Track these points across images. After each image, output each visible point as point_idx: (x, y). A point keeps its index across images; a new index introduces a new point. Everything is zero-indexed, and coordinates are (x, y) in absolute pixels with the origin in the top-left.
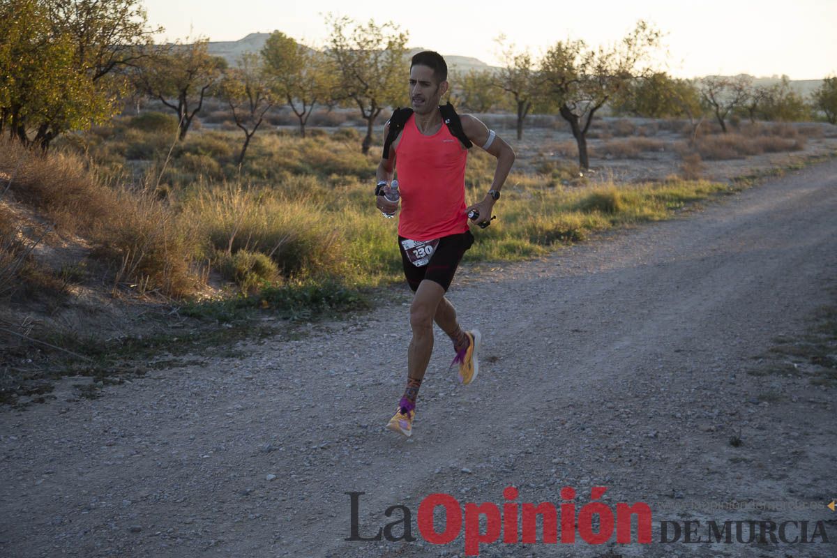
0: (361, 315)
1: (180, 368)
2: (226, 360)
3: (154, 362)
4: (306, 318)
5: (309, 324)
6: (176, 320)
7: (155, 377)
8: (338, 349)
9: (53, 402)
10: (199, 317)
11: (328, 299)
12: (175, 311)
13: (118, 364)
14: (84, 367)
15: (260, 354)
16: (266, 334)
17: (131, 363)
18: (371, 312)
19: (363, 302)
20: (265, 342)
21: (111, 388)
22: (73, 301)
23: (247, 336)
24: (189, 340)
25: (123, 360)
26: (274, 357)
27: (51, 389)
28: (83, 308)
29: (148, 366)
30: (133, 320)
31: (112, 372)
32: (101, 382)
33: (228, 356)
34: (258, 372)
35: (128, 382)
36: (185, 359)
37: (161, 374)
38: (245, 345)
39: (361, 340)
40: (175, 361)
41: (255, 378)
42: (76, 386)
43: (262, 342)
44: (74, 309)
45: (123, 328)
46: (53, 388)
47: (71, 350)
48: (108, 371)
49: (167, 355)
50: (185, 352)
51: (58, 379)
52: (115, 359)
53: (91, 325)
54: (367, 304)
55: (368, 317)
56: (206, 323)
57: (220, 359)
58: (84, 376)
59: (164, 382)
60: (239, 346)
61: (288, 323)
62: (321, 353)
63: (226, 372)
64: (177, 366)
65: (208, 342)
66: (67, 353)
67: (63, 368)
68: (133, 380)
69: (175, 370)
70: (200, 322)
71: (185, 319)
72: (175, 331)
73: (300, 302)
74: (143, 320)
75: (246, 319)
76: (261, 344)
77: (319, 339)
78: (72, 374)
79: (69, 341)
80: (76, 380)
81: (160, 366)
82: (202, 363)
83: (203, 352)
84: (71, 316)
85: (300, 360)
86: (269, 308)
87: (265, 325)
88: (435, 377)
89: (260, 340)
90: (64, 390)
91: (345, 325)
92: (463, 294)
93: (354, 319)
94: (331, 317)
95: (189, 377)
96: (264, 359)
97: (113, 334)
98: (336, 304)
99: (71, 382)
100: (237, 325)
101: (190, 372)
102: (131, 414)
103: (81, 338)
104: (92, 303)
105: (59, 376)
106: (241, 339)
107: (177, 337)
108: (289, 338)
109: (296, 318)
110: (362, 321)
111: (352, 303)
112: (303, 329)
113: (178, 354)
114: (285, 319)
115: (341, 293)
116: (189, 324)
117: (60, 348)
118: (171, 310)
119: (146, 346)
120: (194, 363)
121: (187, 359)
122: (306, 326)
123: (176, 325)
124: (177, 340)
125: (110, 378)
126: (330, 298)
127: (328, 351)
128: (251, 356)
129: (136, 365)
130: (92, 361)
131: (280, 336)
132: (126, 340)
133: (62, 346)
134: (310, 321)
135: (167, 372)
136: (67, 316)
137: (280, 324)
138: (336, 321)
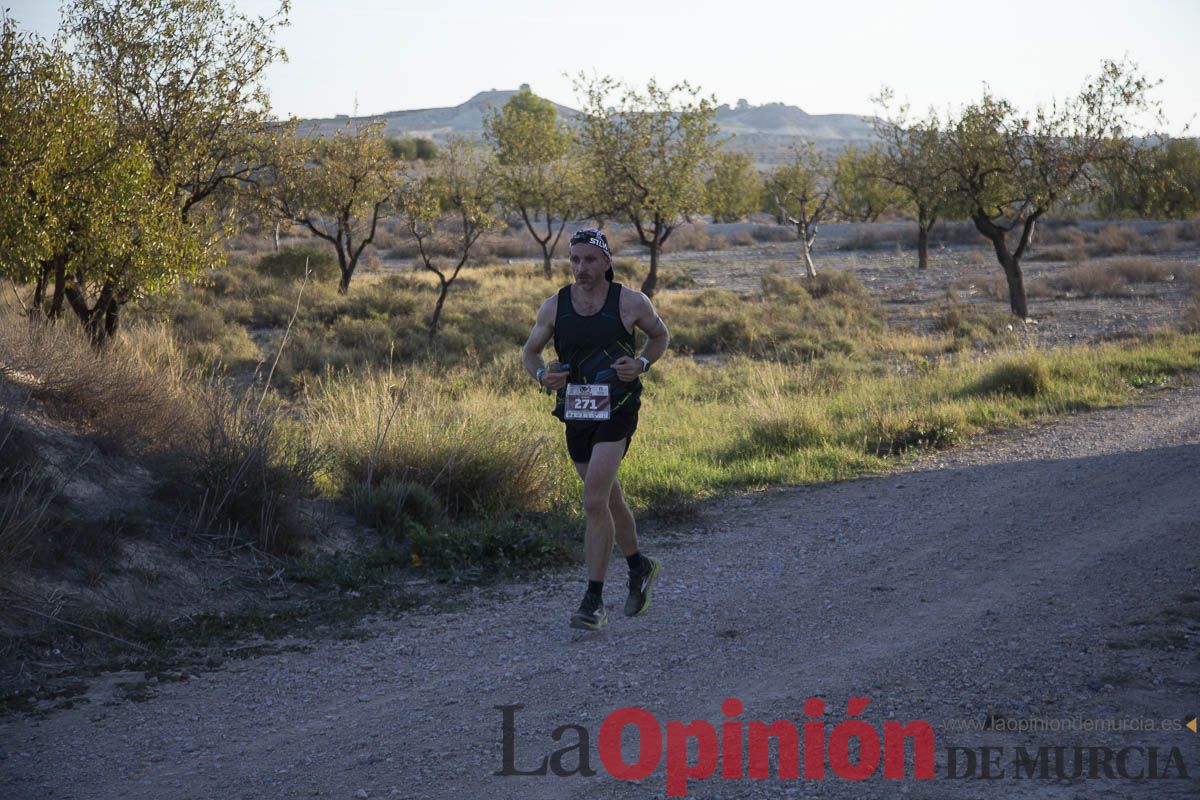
0: (559, 572)
1: (272, 657)
2: (340, 643)
3: (235, 649)
4: (473, 579)
5: (476, 588)
6: (278, 588)
7: (233, 670)
8: (509, 623)
9: (84, 707)
10: (313, 582)
11: (508, 550)
12: (277, 574)
13: (182, 653)
14: (133, 659)
15: (391, 634)
16: (407, 604)
17: (202, 651)
18: (576, 569)
19: (564, 554)
20: (403, 616)
21: (168, 686)
22: (124, 563)
23: (378, 608)
24: (293, 617)
25: (191, 648)
26: (411, 637)
27: (83, 689)
28: (137, 572)
29: (225, 654)
30: (213, 589)
31: (173, 664)
32: (156, 679)
33: (344, 637)
34: (383, 658)
35: (193, 677)
36: (281, 643)
37: (243, 666)
38: (372, 622)
39: (548, 610)
40: (266, 646)
41: (377, 667)
42: (121, 685)
43: (399, 616)
44: (126, 576)
45: (198, 601)
46: (87, 688)
47: (116, 636)
48: (168, 663)
49: (256, 639)
50: (282, 634)
51: (96, 675)
52: (181, 646)
53: (150, 598)
54: (571, 557)
55: (569, 575)
56: (324, 591)
57: (332, 642)
58: (133, 670)
59: (245, 676)
60: (364, 624)
61: (446, 588)
62: (481, 630)
63: (335, 661)
64: (267, 653)
65: (319, 619)
66: (112, 640)
67: (105, 660)
68: (201, 674)
69: (264, 658)
70: (314, 590)
71: (292, 586)
72: (273, 604)
73: (465, 556)
74: (228, 590)
75: (382, 583)
76: (395, 619)
77: (484, 609)
78: (116, 668)
79: (117, 622)
80: (121, 677)
81: (244, 654)
82: (306, 648)
83: (309, 633)
84: (123, 586)
85: (448, 640)
86: (420, 567)
87: (408, 591)
88: (638, 660)
89: (397, 614)
90: (101, 690)
91: (529, 588)
92: (728, 536)
93: (547, 580)
94: (511, 576)
95: (281, 669)
96: (395, 640)
97: (182, 610)
98: (521, 557)
99: (112, 679)
100: (367, 594)
101: (285, 661)
102: (191, 720)
103: (134, 618)
104: (152, 566)
105: (97, 671)
106: (370, 613)
107: (276, 612)
108: (441, 608)
109: (458, 580)
110: (556, 581)
111: (547, 555)
112: (465, 596)
113: (272, 636)
114: (442, 582)
115: (530, 541)
116: (299, 594)
117: (102, 633)
118: (271, 572)
119: (228, 627)
120: (294, 649)
121: (285, 644)
122: (472, 591)
123: (277, 595)
124: (275, 618)
125: (168, 672)
126: (513, 549)
127: (493, 627)
128: (377, 637)
129: (209, 653)
130: (147, 649)
131: (428, 606)
132: (199, 619)
133: (104, 629)
134: (479, 583)
135: (254, 662)
136: (115, 585)
137: (433, 589)
138: (519, 582)
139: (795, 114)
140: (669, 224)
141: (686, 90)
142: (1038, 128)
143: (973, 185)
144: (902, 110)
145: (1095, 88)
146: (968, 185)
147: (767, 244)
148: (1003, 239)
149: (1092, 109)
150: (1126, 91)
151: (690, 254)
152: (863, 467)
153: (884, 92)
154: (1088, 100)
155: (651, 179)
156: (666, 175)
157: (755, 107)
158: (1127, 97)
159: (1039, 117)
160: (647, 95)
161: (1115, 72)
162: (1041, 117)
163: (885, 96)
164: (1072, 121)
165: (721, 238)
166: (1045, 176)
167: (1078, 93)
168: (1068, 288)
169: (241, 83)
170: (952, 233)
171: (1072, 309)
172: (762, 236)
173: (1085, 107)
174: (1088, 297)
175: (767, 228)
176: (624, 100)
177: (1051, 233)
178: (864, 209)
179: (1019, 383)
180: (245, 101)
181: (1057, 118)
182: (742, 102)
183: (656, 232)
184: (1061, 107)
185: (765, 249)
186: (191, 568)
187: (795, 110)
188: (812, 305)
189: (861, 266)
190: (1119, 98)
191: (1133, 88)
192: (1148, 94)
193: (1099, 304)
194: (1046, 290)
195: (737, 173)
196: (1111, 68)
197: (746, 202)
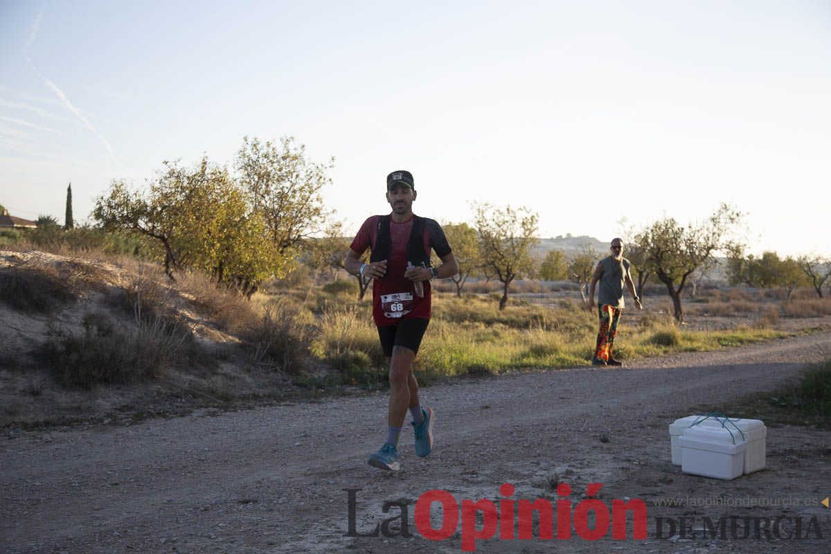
1: (276, 407)
4: (377, 388)
5: (378, 391)
6: (288, 387)
10: (305, 386)
12: (289, 382)
22: (220, 371)
28: (225, 375)
45: (251, 389)
46: (192, 412)
56: (309, 389)
61: (364, 391)
66: (209, 398)
70: (304, 389)
71: (294, 387)
73: (375, 379)
74: (265, 386)
83: (296, 401)
90: (198, 413)
104: (233, 374)
109: (370, 388)
114: (363, 389)
116: (297, 390)
118: (287, 381)
119: (261, 397)
122: (375, 392)
134: (380, 390)
137: (358, 391)
139: (595, 241)
140: (513, 272)
141: (524, 211)
142: (688, 233)
143: (657, 257)
145: (717, 215)
146: (654, 257)
147: (568, 291)
149: (715, 225)
150: (732, 217)
151: (530, 294)
154: (713, 220)
155: (506, 251)
156: (514, 250)
157: (574, 237)
158: (732, 219)
160: (507, 212)
161: (726, 208)
162: (690, 227)
164: (705, 230)
165: (545, 288)
166: (692, 255)
167: (709, 217)
168: (706, 312)
169: (311, 192)
170: (657, 290)
172: (565, 288)
173: (712, 224)
174: (715, 315)
175: (569, 285)
176: (494, 214)
177: (705, 291)
179: (665, 340)
180: (312, 201)
181: (698, 228)
182: (569, 234)
183: (507, 276)
184: (700, 223)
185: (567, 293)
186: (250, 376)
187: (594, 239)
188: (581, 313)
190: (729, 221)
191: (735, 216)
192: (742, 219)
193: (719, 319)
194: (695, 312)
195: (557, 259)
196: (724, 206)
197: (561, 273)
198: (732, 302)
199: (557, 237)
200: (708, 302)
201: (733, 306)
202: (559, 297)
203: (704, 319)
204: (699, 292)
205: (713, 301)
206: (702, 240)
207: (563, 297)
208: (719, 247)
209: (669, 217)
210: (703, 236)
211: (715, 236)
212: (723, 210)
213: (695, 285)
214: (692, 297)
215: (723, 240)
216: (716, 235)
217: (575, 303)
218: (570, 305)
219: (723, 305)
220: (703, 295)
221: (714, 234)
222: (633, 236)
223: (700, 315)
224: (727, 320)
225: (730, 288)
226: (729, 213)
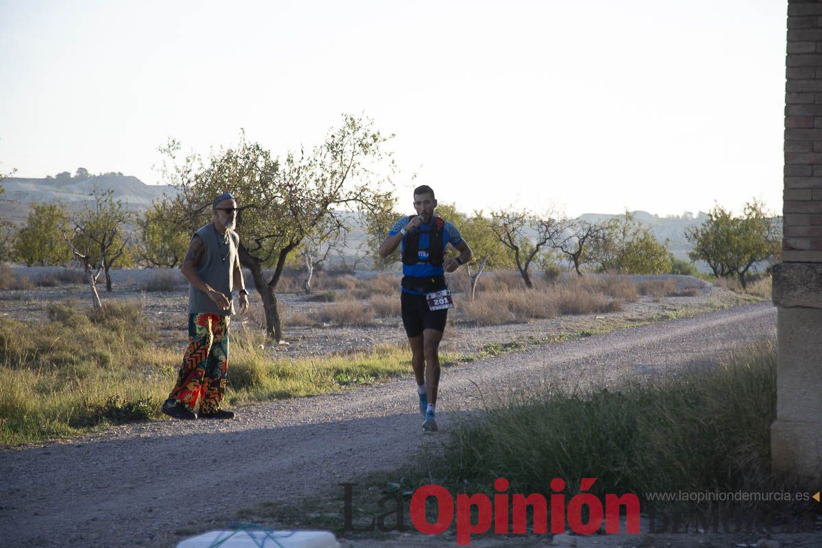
139: (133, 184)
142: (287, 171)
144: (188, 161)
145: (337, 137)
147: (72, 285)
148: (259, 270)
149: (335, 157)
150: (365, 142)
152: (53, 433)
153: (171, 144)
154: (332, 148)
157: (94, 176)
158: (365, 146)
159: (288, 160)
161: (353, 125)
163: (172, 148)
164: (318, 166)
165: (26, 280)
166: (295, 214)
167: (323, 143)
168: (327, 320)
171: (323, 334)
172: (66, 279)
173: (330, 155)
174: (341, 326)
177: (329, 279)
178: (170, 260)
179: (238, 378)
181: (306, 162)
182: (82, 171)
184: (309, 153)
185: (68, 290)
187: (133, 180)
188: (89, 329)
189: (153, 303)
190: (358, 149)
191: (370, 140)
192: (383, 147)
193: (348, 332)
194: (307, 321)
195: (50, 222)
196: (350, 122)
197: (59, 249)
198: (375, 298)
199: (59, 175)
200: (331, 299)
201: (375, 306)
202: (51, 298)
203: (320, 332)
204: (320, 281)
205: (341, 298)
206: (312, 185)
207: (59, 297)
208: (343, 197)
209: (251, 141)
210: (314, 178)
211: (334, 178)
212: (347, 129)
213: (311, 269)
214: (307, 292)
215: (350, 185)
216: (337, 176)
217: (79, 308)
218: (71, 313)
219: (357, 304)
220: (326, 286)
221: (334, 173)
222: (191, 176)
223: (315, 326)
224: (360, 334)
225: (374, 272)
226: (360, 134)
